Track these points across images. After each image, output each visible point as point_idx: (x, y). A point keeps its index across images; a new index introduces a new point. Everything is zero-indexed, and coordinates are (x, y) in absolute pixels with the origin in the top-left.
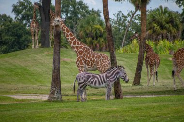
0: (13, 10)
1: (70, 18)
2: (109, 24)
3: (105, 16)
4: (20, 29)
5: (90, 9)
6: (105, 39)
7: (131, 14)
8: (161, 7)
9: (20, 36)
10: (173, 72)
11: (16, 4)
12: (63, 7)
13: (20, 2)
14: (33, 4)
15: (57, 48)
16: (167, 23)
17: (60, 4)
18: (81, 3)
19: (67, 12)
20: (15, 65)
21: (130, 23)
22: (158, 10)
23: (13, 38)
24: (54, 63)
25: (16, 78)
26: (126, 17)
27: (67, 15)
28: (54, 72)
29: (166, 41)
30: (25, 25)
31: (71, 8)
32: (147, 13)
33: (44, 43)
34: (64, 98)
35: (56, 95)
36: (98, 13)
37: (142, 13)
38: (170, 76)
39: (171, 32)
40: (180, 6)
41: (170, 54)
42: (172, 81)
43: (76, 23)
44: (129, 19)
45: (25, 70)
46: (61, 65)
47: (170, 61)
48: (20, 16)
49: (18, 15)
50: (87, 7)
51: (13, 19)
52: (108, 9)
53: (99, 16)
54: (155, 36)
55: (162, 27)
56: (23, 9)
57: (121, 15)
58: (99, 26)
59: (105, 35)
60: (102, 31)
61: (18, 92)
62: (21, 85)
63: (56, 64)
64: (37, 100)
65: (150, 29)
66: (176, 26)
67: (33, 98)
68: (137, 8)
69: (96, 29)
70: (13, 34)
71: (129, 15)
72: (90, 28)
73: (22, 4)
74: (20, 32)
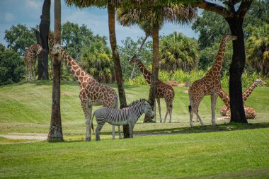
0: (6, 37)
1: (72, 46)
2: (116, 53)
3: (111, 43)
4: (14, 58)
5: (94, 35)
6: (112, 70)
7: (141, 41)
8: (175, 33)
9: (14, 67)
10: (190, 107)
11: (9, 30)
12: (64, 33)
13: (14, 27)
14: (29, 29)
15: (57, 80)
16: (182, 51)
17: (60, 29)
18: (84, 29)
19: (68, 38)
20: (8, 101)
21: (140, 51)
22: (172, 36)
23: (6, 70)
24: (54, 97)
25: (9, 115)
26: (135, 44)
27: (68, 42)
28: (53, 108)
29: (181, 71)
30: (20, 53)
31: (73, 35)
32: (160, 39)
33: (42, 74)
34: (65, 138)
35: (55, 134)
36: (104, 39)
37: (154, 39)
38: (186, 111)
39: (186, 60)
40: (196, 32)
41: (186, 86)
42: (188, 117)
43: (79, 51)
44: (139, 46)
45: (20, 105)
46: (61, 100)
47: (185, 94)
48: (14, 44)
49: (11, 43)
50: (91, 33)
51: (6, 47)
52: (115, 35)
53: (105, 43)
54: (169, 66)
55: (177, 56)
56: (17, 36)
57: (130, 42)
58: (104, 55)
59: (112, 64)
60: (109, 60)
61: (12, 131)
62: (15, 123)
63: (56, 99)
64: (34, 140)
65: (164, 57)
66: (192, 55)
67: (29, 138)
68: (148, 33)
69: (101, 58)
70: (6, 65)
71: (139, 42)
72: (94, 57)
73: (16, 30)
74: (15, 62)
